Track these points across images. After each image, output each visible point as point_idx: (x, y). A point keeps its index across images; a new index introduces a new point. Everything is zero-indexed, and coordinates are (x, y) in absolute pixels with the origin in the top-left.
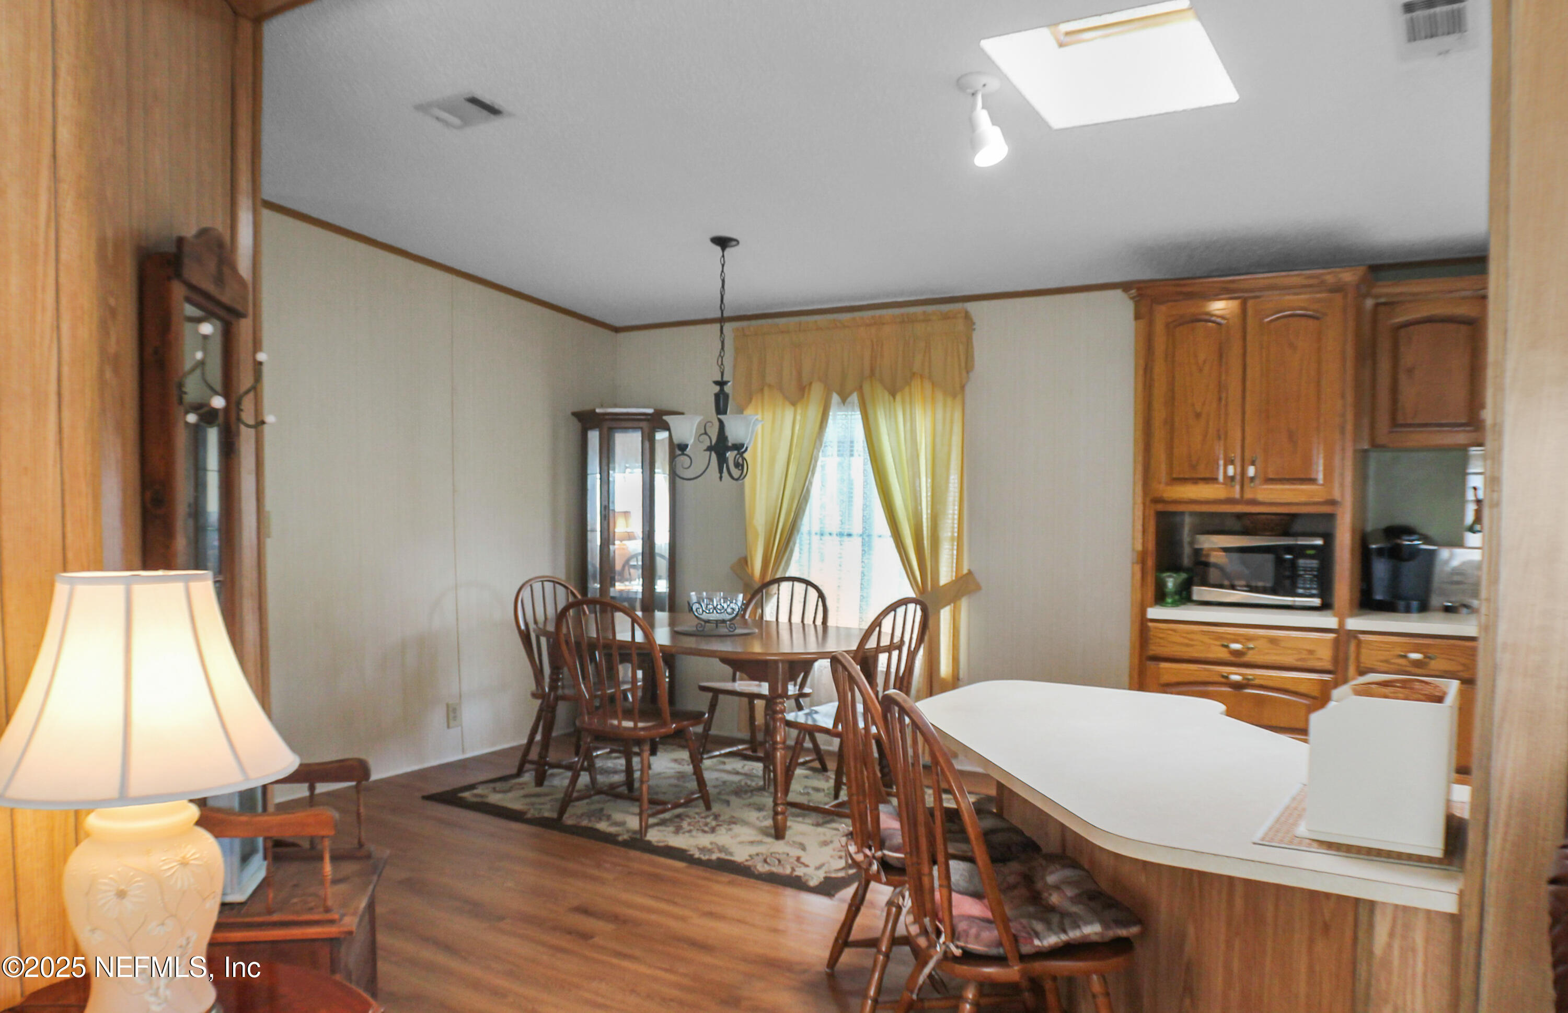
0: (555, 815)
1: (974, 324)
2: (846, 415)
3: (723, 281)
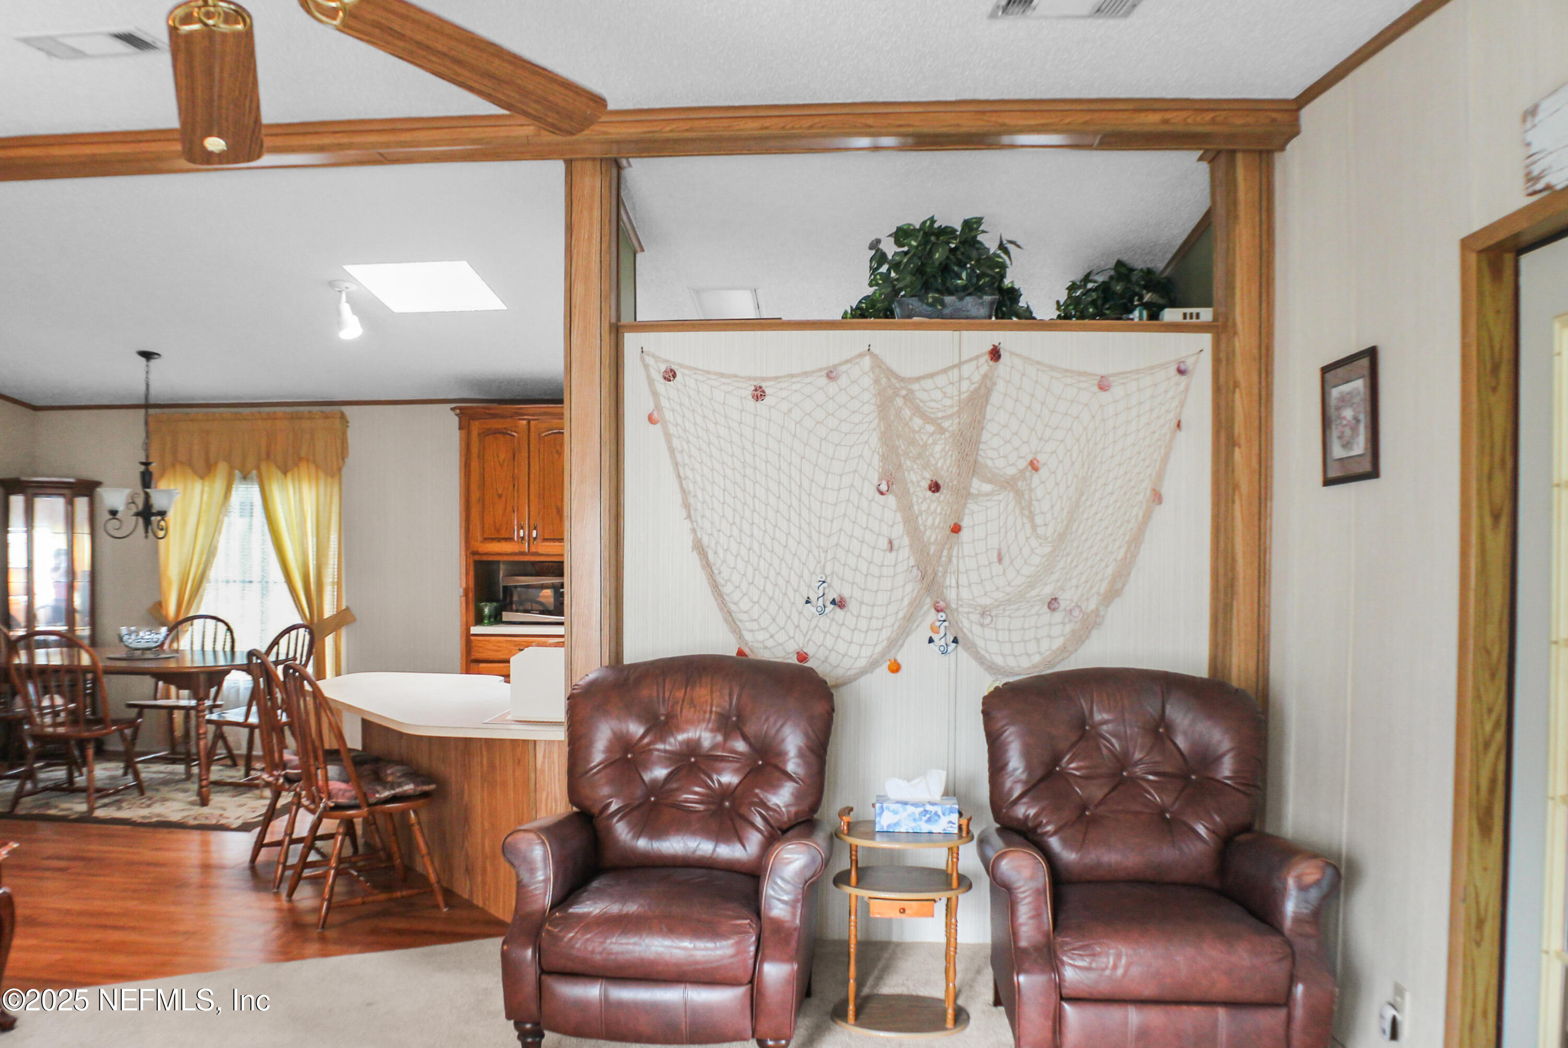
1: (348, 422)
2: (247, 488)
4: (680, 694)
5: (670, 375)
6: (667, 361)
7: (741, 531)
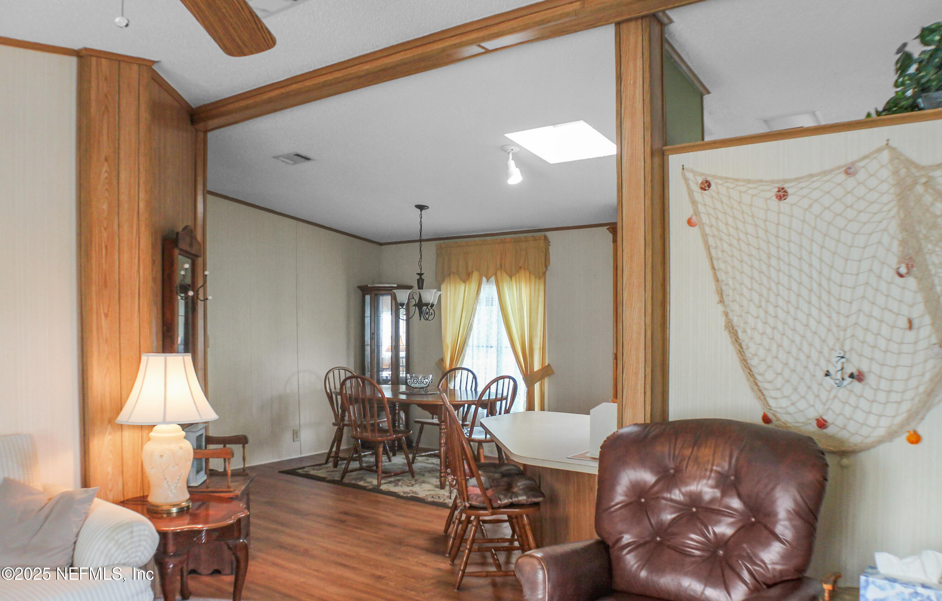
0: (339, 479)
1: (550, 242)
2: (490, 287)
3: (421, 226)
4: (687, 452)
5: (706, 185)
6: (702, 174)
7: (766, 312)
